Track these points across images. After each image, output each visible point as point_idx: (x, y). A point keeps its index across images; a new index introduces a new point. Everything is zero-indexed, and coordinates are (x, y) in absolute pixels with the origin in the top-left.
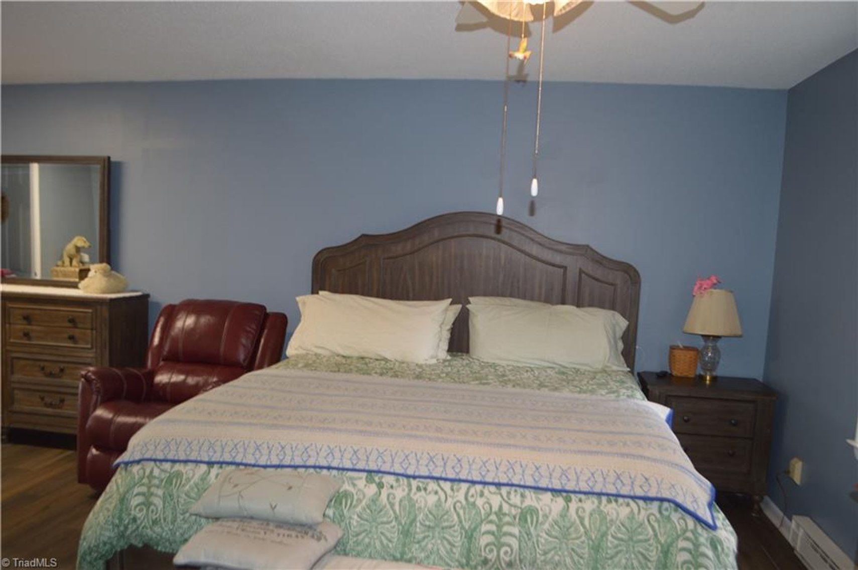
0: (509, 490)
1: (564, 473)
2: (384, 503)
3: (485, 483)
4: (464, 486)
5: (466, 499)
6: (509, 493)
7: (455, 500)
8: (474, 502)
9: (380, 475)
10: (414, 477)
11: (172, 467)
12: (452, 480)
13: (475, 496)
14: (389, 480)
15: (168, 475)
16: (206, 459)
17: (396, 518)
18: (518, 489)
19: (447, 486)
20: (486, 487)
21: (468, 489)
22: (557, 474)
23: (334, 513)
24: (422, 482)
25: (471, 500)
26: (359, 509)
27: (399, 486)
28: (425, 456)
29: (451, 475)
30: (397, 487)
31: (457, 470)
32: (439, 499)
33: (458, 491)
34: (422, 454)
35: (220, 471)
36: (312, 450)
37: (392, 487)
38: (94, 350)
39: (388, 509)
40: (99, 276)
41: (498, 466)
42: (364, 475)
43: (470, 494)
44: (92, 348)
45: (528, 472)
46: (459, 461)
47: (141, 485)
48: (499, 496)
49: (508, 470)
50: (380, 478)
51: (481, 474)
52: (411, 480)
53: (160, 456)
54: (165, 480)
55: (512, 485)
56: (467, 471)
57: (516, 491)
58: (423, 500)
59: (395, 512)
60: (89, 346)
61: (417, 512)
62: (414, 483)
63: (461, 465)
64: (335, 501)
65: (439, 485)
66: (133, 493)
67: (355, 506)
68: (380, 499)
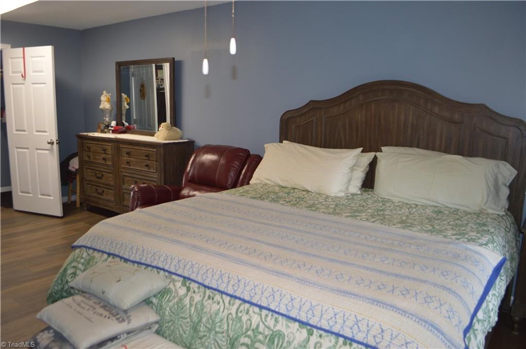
0: (267, 314)
1: (312, 308)
2: (186, 303)
3: (252, 304)
4: (238, 302)
5: (237, 313)
6: (267, 316)
7: (229, 312)
8: (241, 317)
9: (190, 281)
10: (209, 288)
11: (93, 253)
12: (231, 296)
13: (243, 312)
14: (194, 286)
15: (89, 257)
16: (108, 251)
17: (190, 316)
18: (274, 314)
19: (227, 299)
20: (252, 307)
21: (240, 306)
22: (306, 308)
23: (158, 303)
24: (213, 293)
25: (240, 315)
26: (171, 304)
27: (199, 292)
28: (219, 272)
29: (230, 292)
30: (197, 292)
31: (235, 289)
32: (219, 309)
33: (233, 305)
34: (217, 271)
35: (113, 260)
36: (157, 255)
37: (194, 292)
38: (157, 174)
39: (186, 308)
40: (164, 130)
41: (263, 291)
42: (182, 279)
43: (240, 310)
44: (156, 172)
45: (285, 301)
46: (239, 281)
47: (76, 262)
48: (259, 316)
49: (270, 296)
50: (190, 284)
51: (250, 294)
52: (207, 289)
53: (89, 245)
54: (87, 261)
55: (269, 310)
56: (242, 291)
57: (272, 315)
58: (209, 306)
59: (190, 313)
60: (155, 171)
61: (203, 315)
62: (208, 292)
63: (239, 285)
64: (161, 295)
65: (222, 298)
66: (71, 265)
67: (170, 301)
68: (185, 299)
